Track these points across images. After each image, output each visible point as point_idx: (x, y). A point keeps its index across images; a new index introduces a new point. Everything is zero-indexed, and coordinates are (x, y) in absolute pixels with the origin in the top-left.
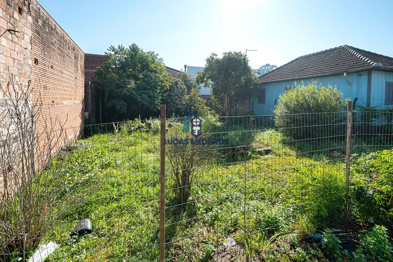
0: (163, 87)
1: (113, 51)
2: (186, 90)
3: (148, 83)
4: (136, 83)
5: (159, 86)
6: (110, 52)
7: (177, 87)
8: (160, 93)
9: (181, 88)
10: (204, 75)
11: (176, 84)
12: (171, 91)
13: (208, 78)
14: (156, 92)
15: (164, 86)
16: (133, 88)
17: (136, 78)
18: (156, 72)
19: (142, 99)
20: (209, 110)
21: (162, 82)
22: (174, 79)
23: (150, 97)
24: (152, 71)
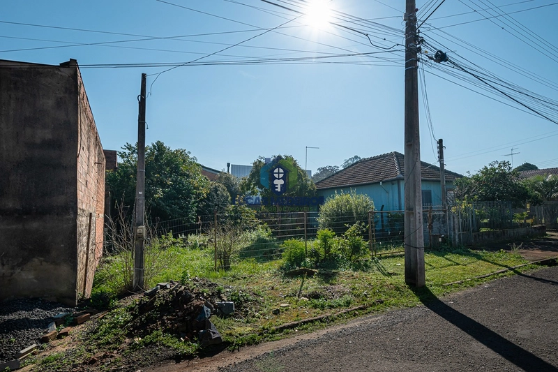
0: (198, 195)
1: (129, 149)
2: (230, 198)
3: (179, 191)
4: (163, 192)
5: (193, 194)
6: (124, 151)
7: (217, 195)
8: (194, 203)
9: (223, 196)
10: (250, 181)
11: (216, 190)
12: (209, 200)
13: (255, 185)
14: (189, 202)
15: (200, 194)
16: (161, 198)
17: (163, 185)
18: (188, 176)
19: (171, 210)
20: (261, 223)
21: (197, 188)
22: (212, 184)
23: (182, 208)
24: (183, 175)
